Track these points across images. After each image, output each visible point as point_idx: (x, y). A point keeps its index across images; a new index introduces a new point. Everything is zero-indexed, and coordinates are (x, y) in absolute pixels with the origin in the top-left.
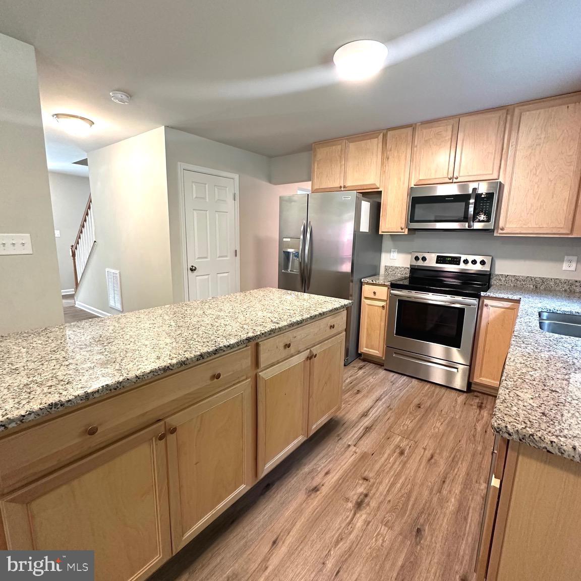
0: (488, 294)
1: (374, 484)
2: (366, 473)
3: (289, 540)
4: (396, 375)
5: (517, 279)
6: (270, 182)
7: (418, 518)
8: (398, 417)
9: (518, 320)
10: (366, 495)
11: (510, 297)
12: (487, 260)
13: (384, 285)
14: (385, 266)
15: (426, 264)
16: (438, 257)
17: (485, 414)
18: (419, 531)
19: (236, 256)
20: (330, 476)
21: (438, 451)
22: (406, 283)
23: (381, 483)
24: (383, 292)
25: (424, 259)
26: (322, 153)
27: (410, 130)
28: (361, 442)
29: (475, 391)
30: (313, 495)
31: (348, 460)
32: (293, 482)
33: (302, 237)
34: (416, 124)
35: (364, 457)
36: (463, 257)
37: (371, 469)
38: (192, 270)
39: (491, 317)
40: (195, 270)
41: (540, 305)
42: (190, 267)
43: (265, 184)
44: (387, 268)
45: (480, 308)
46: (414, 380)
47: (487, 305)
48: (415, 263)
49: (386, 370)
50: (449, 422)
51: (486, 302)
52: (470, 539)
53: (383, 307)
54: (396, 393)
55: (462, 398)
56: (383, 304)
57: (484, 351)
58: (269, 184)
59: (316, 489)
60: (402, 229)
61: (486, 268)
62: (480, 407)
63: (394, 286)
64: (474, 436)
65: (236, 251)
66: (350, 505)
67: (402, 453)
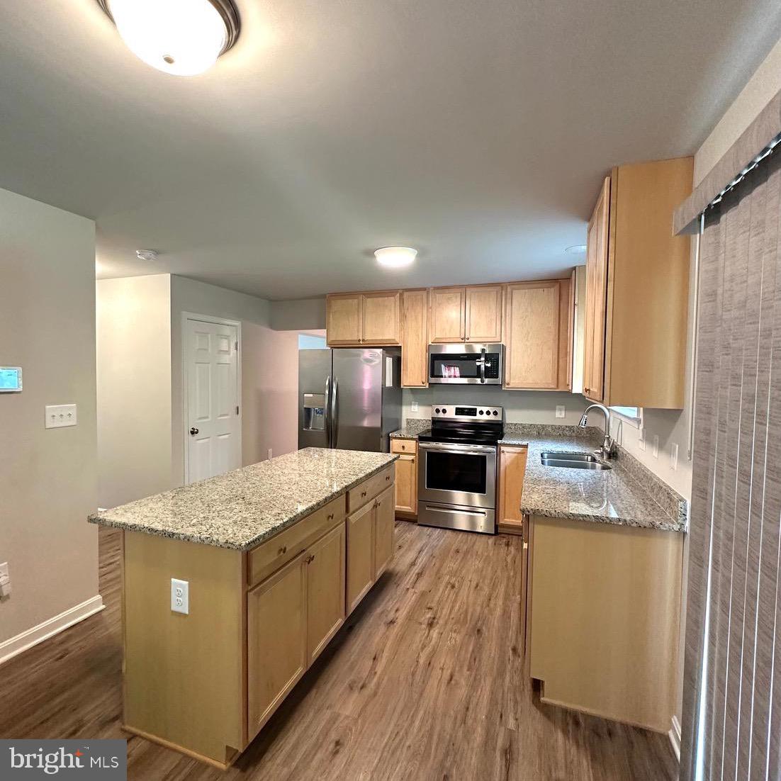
0: (503, 441)
1: (437, 610)
2: (429, 604)
3: (386, 654)
4: (430, 529)
5: (524, 427)
6: (272, 328)
7: (476, 624)
8: (443, 561)
9: (528, 459)
10: (434, 618)
11: (520, 443)
12: (499, 410)
13: (412, 439)
14: (407, 419)
15: (447, 416)
16: (457, 409)
17: (512, 550)
18: (479, 631)
19: (238, 413)
20: (400, 612)
21: (481, 581)
22: (429, 435)
23: (443, 608)
24: (411, 446)
25: (444, 411)
26: (338, 305)
27: (424, 293)
28: (417, 585)
29: (501, 533)
30: (392, 626)
31: (411, 598)
32: (371, 621)
33: (327, 392)
34: (429, 289)
35: (423, 594)
36: (479, 409)
37: (432, 601)
38: (193, 433)
39: (508, 462)
40: (197, 433)
41: (542, 448)
42: (190, 430)
43: (266, 329)
44: (409, 421)
45: (498, 453)
46: (448, 531)
47: (503, 452)
48: (436, 415)
49: (419, 525)
50: (486, 559)
51: (503, 448)
52: (514, 629)
53: (413, 460)
54: (435, 543)
55: (491, 540)
56: (412, 457)
57: (505, 493)
58: (270, 330)
59: (392, 622)
60: (423, 383)
61: (499, 418)
62: (508, 545)
63: (421, 439)
64: (506, 566)
65: (238, 408)
66: (424, 626)
67: (453, 587)
